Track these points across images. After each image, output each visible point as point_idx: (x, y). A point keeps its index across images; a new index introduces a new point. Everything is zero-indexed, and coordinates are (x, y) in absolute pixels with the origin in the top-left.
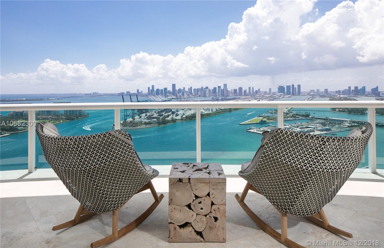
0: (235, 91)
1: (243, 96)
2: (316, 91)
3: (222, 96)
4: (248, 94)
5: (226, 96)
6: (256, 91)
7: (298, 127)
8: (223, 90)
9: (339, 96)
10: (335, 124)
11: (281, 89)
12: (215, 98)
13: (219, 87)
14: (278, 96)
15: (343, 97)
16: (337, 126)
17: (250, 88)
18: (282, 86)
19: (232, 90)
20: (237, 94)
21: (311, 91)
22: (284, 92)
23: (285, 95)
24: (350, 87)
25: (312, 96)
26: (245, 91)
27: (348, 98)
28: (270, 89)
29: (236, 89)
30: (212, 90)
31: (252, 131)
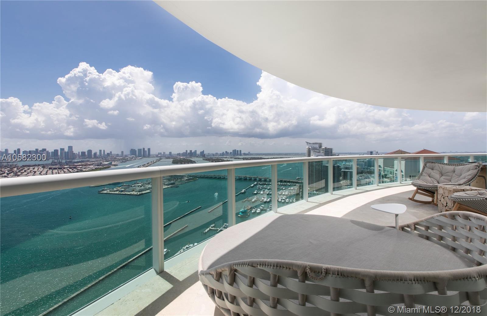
0: (83, 153)
1: (93, 158)
2: (163, 153)
3: (66, 159)
4: (99, 157)
5: (70, 159)
6: (107, 153)
7: (149, 184)
8: (68, 152)
9: (180, 158)
10: (177, 178)
11: (133, 152)
12: (56, 161)
13: (62, 150)
14: (130, 158)
15: (182, 158)
16: (179, 180)
17: (100, 151)
18: (134, 149)
19: (79, 152)
20: (86, 157)
21: (159, 153)
22: (135, 154)
23: (136, 157)
24: (187, 151)
25: (159, 158)
26: (95, 154)
27: (186, 158)
28: (122, 152)
29: (84, 151)
30: (52, 152)
31: (105, 192)
